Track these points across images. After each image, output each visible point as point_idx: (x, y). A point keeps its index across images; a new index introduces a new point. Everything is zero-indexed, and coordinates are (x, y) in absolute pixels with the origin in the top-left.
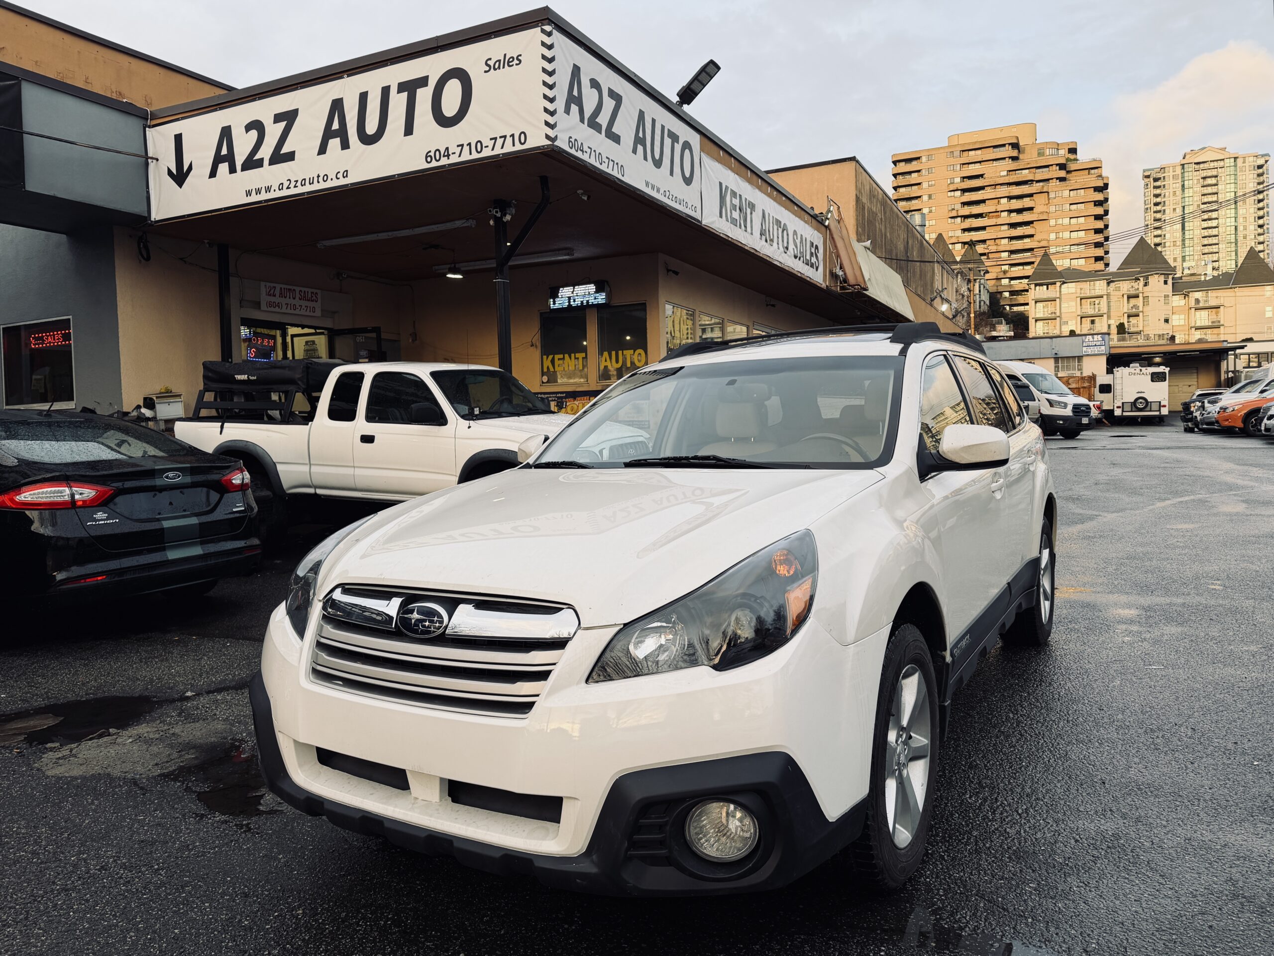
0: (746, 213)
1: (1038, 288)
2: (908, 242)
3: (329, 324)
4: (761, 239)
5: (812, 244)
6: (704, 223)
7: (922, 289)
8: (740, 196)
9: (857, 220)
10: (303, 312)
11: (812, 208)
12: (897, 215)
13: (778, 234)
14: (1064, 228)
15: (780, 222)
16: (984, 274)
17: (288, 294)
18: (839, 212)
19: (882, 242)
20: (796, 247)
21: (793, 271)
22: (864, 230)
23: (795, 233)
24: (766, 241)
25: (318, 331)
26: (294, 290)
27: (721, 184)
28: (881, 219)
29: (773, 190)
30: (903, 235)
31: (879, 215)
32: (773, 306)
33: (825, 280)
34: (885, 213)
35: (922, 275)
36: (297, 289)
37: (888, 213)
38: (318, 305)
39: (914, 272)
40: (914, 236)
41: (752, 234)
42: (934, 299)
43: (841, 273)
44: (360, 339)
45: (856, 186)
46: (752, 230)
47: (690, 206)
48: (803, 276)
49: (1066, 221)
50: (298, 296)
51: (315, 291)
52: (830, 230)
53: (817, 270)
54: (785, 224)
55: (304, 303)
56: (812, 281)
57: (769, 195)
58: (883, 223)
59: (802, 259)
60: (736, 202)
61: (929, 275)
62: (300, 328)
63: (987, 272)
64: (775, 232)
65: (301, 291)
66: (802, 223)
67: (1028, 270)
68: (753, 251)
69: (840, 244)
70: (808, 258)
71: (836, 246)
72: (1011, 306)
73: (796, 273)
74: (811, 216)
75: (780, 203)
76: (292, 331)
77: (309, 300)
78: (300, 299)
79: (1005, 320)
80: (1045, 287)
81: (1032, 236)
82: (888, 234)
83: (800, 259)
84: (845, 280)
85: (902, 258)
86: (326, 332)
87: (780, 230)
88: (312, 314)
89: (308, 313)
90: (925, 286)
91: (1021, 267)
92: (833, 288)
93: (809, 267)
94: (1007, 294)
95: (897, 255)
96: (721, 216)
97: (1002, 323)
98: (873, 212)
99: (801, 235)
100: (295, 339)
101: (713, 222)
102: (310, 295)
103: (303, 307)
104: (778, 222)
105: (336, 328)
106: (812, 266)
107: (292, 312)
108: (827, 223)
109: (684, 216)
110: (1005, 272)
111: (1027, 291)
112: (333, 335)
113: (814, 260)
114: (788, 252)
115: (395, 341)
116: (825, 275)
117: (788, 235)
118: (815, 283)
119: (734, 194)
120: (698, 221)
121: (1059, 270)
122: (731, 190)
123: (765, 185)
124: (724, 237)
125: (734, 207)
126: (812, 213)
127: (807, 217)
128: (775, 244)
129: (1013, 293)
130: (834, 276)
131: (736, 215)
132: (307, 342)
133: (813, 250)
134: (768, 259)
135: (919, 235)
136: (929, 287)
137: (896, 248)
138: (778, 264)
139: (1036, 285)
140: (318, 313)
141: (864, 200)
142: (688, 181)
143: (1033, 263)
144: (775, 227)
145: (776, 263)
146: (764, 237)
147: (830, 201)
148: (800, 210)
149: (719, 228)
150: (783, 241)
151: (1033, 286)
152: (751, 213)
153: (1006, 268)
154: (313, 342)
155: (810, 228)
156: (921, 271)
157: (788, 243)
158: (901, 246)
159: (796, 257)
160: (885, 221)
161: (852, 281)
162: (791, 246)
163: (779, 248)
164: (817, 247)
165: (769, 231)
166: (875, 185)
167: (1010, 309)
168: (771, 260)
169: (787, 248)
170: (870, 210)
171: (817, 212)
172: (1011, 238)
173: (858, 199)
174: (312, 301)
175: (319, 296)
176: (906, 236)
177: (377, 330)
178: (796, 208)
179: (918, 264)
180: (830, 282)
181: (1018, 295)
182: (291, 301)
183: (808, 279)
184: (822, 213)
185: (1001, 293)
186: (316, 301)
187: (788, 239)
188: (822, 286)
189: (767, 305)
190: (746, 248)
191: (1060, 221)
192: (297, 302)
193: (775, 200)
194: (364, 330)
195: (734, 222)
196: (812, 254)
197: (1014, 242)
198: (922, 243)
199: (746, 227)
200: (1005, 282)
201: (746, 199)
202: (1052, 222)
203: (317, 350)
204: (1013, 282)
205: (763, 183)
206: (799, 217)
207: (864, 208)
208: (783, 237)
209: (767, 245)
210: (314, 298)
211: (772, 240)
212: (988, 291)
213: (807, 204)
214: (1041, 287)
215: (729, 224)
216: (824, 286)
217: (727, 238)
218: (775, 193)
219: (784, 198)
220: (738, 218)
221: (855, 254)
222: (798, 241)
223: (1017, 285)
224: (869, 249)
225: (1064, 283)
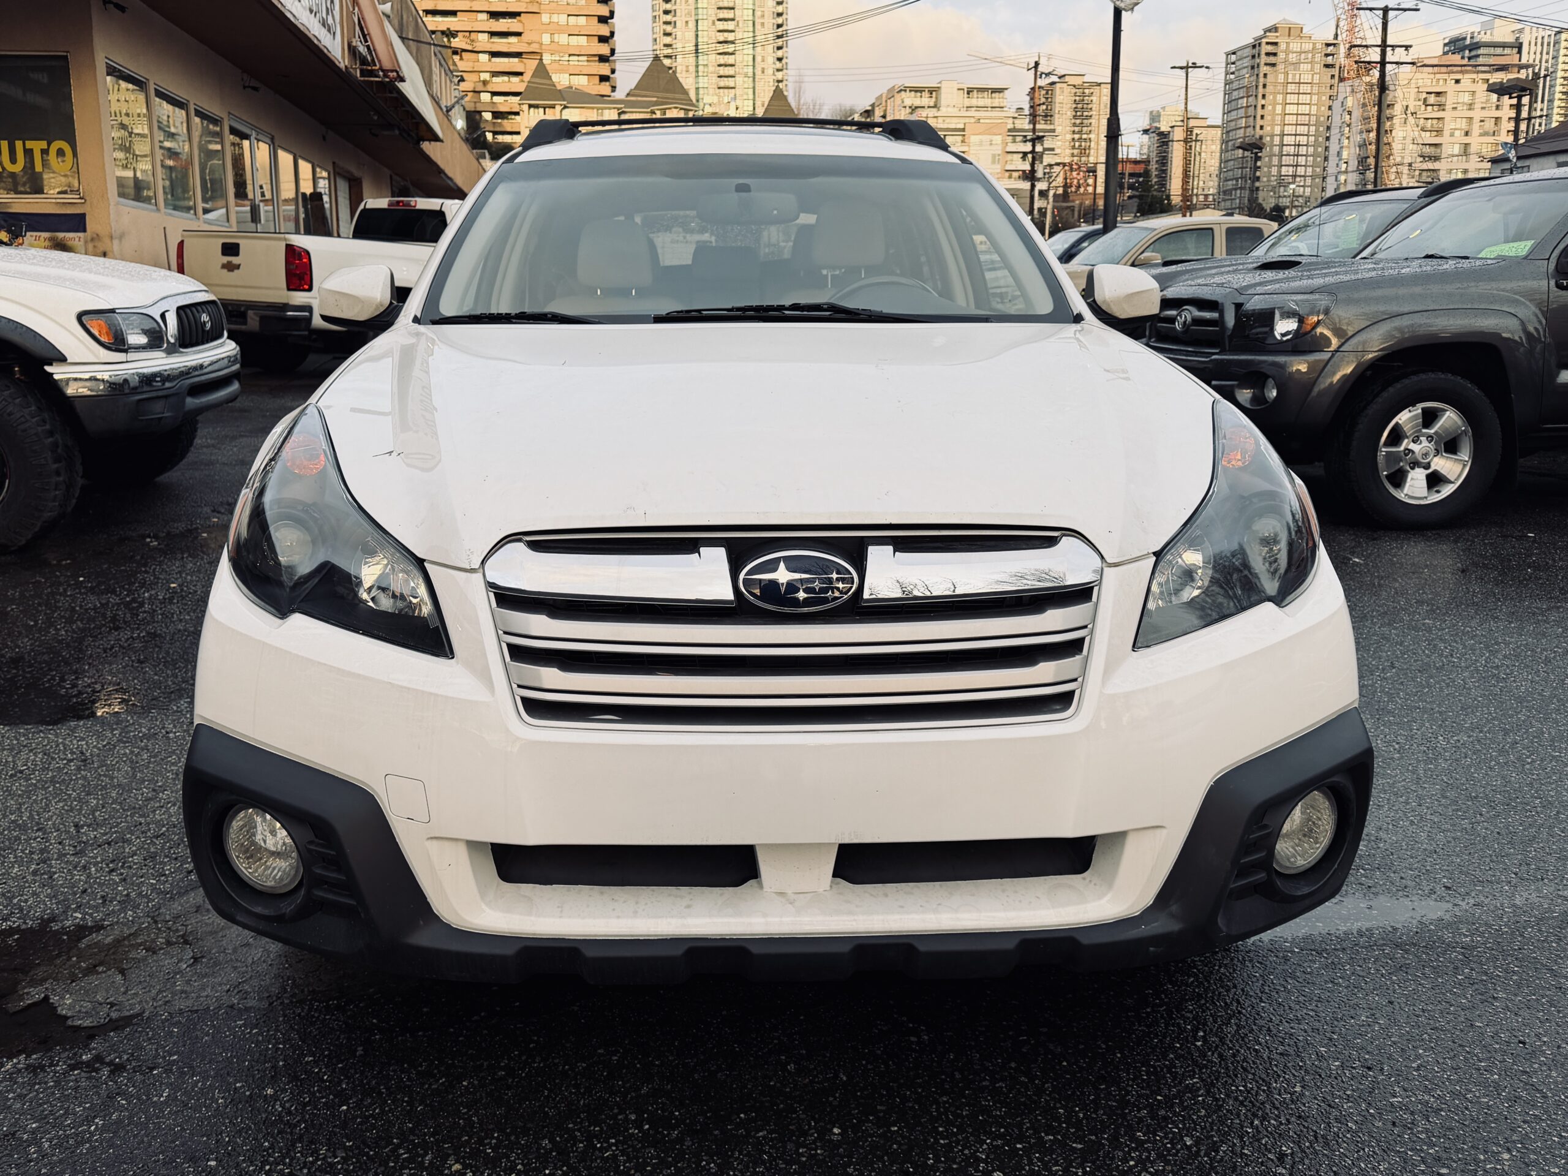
1: (532, 109)
14: (558, 29)
16: (459, 81)
21: (307, 33)
32: (255, 89)
33: (343, 56)
42: (451, 109)
43: (364, 49)
48: (319, 45)
49: (563, 19)
53: (335, 38)
56: (329, 54)
59: (318, 15)
63: (462, 80)
67: (515, 84)
70: (324, 14)
72: (495, 133)
73: (313, 39)
79: (490, 154)
80: (541, 110)
81: (519, 34)
83: (315, 15)
84: (370, 61)
91: (506, 78)
92: (351, 71)
93: (326, 32)
94: (487, 116)
97: (485, 158)
106: (329, 31)
110: (485, 83)
111: (517, 114)
113: (330, 19)
116: (343, 48)
118: (333, 58)
121: (559, 88)
129: (497, 115)
130: (354, 52)
139: (530, 106)
143: (520, 74)
145: (289, 15)
151: (525, 107)
153: (485, 76)
159: (311, 11)
167: (494, 138)
168: (282, 9)
172: (493, 34)
180: (349, 61)
181: (503, 118)
183: (325, 51)
185: (480, 112)
188: (342, 67)
189: (245, 87)
191: (555, 18)
196: (327, 10)
197: (496, 39)
200: (485, 97)
202: (545, 18)
204: (496, 99)
212: (464, 109)
214: (536, 110)
223: (503, 104)
225: (565, 107)
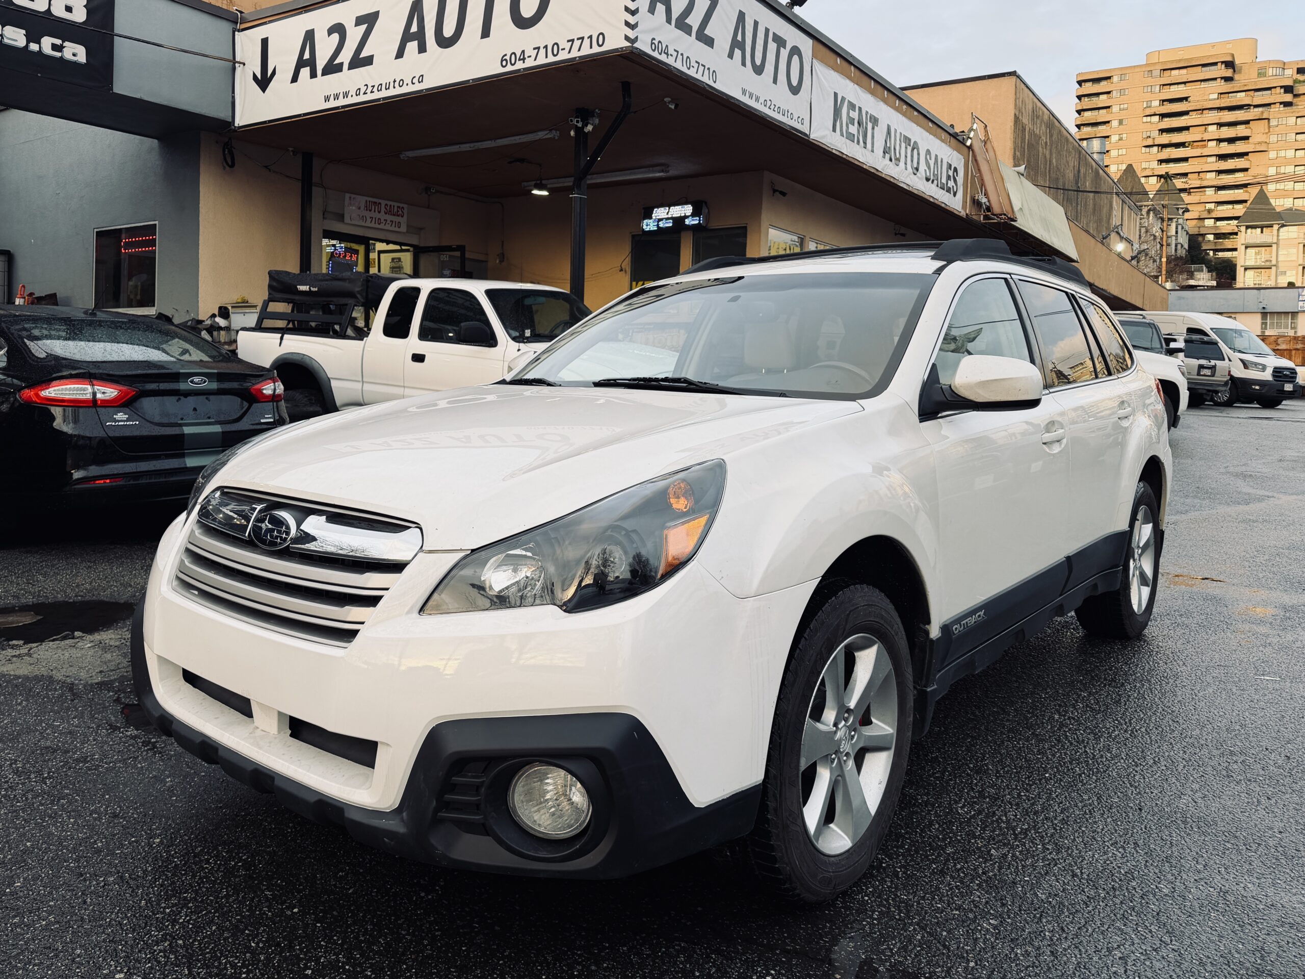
0: (866, 128)
1: (1249, 230)
2: (1079, 171)
3: (415, 242)
4: (884, 157)
5: (950, 166)
6: (812, 137)
7: (1095, 225)
8: (860, 109)
9: (1015, 142)
10: (388, 227)
11: (952, 126)
12: (1067, 140)
13: (906, 153)
14: (1287, 162)
15: (910, 140)
16: (1183, 212)
17: (373, 207)
18: (986, 131)
19: (1046, 169)
20: (929, 168)
21: (923, 195)
22: (1023, 154)
23: (928, 152)
24: (891, 160)
25: (403, 248)
26: (380, 203)
27: (836, 95)
28: (1046, 143)
29: (902, 103)
30: (1073, 162)
31: (1043, 138)
33: (964, 207)
34: (1051, 136)
35: (1096, 209)
36: (383, 202)
37: (1055, 136)
38: (403, 221)
39: (1086, 205)
40: (1087, 164)
41: (873, 151)
42: (1106, 237)
43: (984, 200)
44: (445, 257)
45: (1016, 105)
46: (873, 147)
47: (795, 117)
48: (936, 202)
49: (1290, 153)
50: (383, 210)
51: (401, 205)
52: (973, 151)
53: (955, 194)
54: (915, 143)
55: (390, 218)
56: (948, 208)
57: (897, 109)
58: (1048, 148)
59: (935, 182)
60: (855, 115)
61: (1105, 210)
62: (385, 244)
63: (1187, 210)
64: (902, 150)
65: (386, 205)
66: (938, 142)
67: (1239, 210)
68: (873, 171)
69: (984, 168)
70: (944, 181)
71: (979, 170)
72: (1215, 251)
73: (928, 198)
74: (950, 134)
75: (911, 119)
76: (380, 246)
77: (394, 215)
78: (386, 213)
79: (1207, 267)
80: (1259, 230)
81: (1246, 170)
82: (1054, 161)
83: (933, 182)
84: (989, 209)
85: (1071, 188)
86: (411, 249)
87: (909, 149)
88: (397, 229)
89: (393, 228)
90: (1099, 221)
91: (1230, 206)
92: (974, 217)
93: (944, 192)
94: (1211, 237)
95: (1064, 184)
96: (834, 130)
97: (1202, 271)
98: (1035, 135)
99: (936, 156)
100: (382, 255)
101: (824, 137)
102: (395, 210)
103: (388, 222)
104: (907, 140)
105: (422, 245)
106: (948, 190)
107: (377, 226)
108: (968, 143)
109: (788, 128)
110: (1210, 211)
111: (1236, 234)
112: (418, 252)
113: (951, 183)
114: (918, 174)
115: (483, 261)
116: (964, 202)
117: (919, 154)
118: (952, 210)
119: (852, 106)
120: (805, 134)
121: (1278, 210)
122: (849, 102)
123: (892, 98)
124: (837, 153)
125: (851, 121)
126: (951, 131)
127: (944, 135)
128: (902, 164)
129: (1218, 236)
130: (976, 203)
131: (853, 129)
132: (393, 259)
133: (951, 173)
134: (892, 180)
135: (1094, 164)
136: (1104, 224)
137: (1064, 176)
138: (905, 187)
139: (1247, 227)
140: (404, 228)
141: (1025, 121)
142: (795, 90)
143: (1245, 201)
144: (903, 145)
145: (902, 185)
146: (887, 156)
147: (974, 118)
148: (935, 127)
149: (831, 144)
150: (912, 161)
151: (1243, 229)
152: (873, 128)
153: (1212, 206)
154: (399, 259)
155: (948, 148)
156: (1095, 205)
157: (918, 163)
158: (1070, 175)
159: (928, 179)
160: (1051, 146)
161: (996, 209)
162: (923, 167)
163: (906, 169)
164: (956, 170)
165: (895, 149)
166: (1039, 104)
167: (1214, 254)
168: (895, 182)
169: (917, 169)
170: (1032, 133)
171: (957, 130)
172: (1220, 172)
173: (1017, 119)
174: (398, 216)
175: (405, 211)
176: (1076, 163)
177: (461, 248)
178: (930, 124)
179: (1091, 195)
180: (971, 210)
181: (1225, 238)
182: (376, 215)
183: (943, 205)
184: (963, 132)
185: (1203, 235)
186: (402, 216)
187: (919, 159)
188: (961, 214)
190: (865, 167)
191: (1282, 153)
192: (382, 216)
193: (904, 114)
194: (449, 248)
195: (850, 137)
196: (949, 178)
197: (1223, 176)
198: (1097, 173)
199: (865, 143)
200: (1209, 223)
201: (867, 112)
202: (1272, 155)
203: (403, 268)
204: (1219, 223)
205: (891, 96)
206: (935, 135)
207: (1024, 130)
208: (912, 156)
209: (892, 165)
210: (400, 212)
211: (898, 160)
212: (1187, 233)
213: (946, 121)
214: (1254, 230)
215: (844, 139)
216: (963, 214)
217: (840, 155)
218: (905, 107)
219: (916, 113)
220: (856, 133)
221: (1002, 179)
222: (932, 162)
223: (1224, 226)
224: (1023, 175)
225: (1283, 226)
